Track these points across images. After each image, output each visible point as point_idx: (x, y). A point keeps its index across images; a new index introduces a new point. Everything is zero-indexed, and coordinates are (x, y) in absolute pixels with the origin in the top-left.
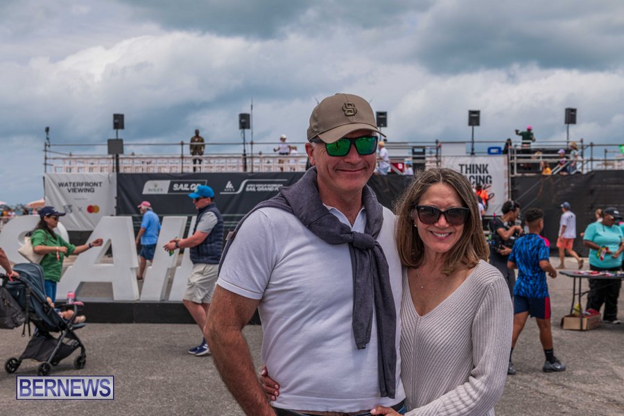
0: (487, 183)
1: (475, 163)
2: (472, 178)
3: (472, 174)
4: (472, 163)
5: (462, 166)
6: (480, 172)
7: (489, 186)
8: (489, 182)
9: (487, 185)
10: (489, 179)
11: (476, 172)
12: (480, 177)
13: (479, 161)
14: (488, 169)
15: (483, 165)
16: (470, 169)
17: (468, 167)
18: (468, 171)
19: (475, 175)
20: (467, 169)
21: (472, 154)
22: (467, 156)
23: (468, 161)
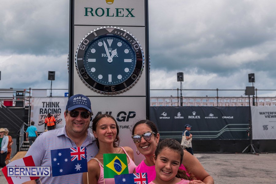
0: (58, 113)
1: (52, 102)
2: (49, 110)
3: (50, 108)
4: (50, 102)
5: (44, 103)
6: (55, 107)
7: (60, 115)
8: (59, 112)
9: (58, 114)
10: (59, 110)
11: (52, 107)
12: (54, 109)
13: (54, 100)
14: (59, 105)
15: (57, 103)
16: (49, 105)
17: (48, 104)
18: (48, 106)
19: (51, 108)
20: (47, 105)
21: (51, 96)
22: (48, 97)
23: (48, 100)
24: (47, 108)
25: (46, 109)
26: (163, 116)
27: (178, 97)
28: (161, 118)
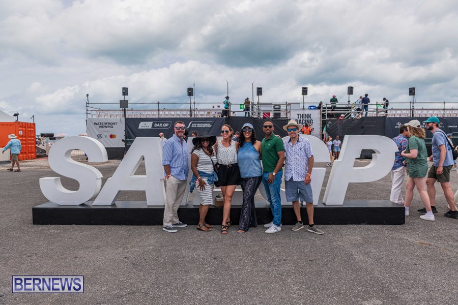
1: (305, 113)
2: (303, 121)
4: (303, 114)
5: (298, 115)
6: (307, 118)
7: (312, 125)
8: (311, 123)
10: (311, 121)
11: (305, 118)
12: (307, 120)
13: (307, 112)
14: (311, 116)
15: (309, 114)
20: (301, 116)
21: (303, 109)
22: (301, 110)
23: (301, 112)
24: (302, 119)
25: (300, 120)
26: (398, 126)
27: (411, 110)
28: (396, 127)
